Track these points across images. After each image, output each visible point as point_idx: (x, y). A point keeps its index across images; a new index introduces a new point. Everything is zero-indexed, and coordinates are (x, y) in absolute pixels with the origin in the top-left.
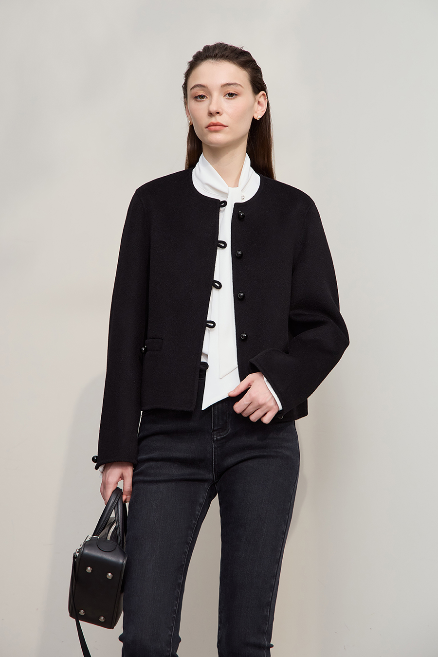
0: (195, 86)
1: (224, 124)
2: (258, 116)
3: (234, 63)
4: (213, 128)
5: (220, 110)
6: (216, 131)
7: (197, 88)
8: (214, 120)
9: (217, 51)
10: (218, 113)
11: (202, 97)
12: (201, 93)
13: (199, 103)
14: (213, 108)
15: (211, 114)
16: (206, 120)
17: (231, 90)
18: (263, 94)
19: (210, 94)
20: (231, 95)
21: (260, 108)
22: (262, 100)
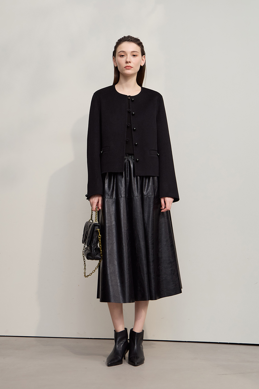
0: (120, 52)
1: (132, 67)
2: (142, 65)
3: (136, 43)
4: (127, 68)
5: (130, 61)
6: (128, 69)
7: (122, 52)
8: (128, 65)
9: (129, 39)
10: (130, 62)
11: (123, 56)
12: (123, 54)
13: (122, 58)
14: (128, 60)
15: (127, 62)
16: (125, 65)
17: (135, 54)
18: (144, 57)
19: (127, 55)
20: (134, 56)
21: (143, 62)
22: (143, 58)
